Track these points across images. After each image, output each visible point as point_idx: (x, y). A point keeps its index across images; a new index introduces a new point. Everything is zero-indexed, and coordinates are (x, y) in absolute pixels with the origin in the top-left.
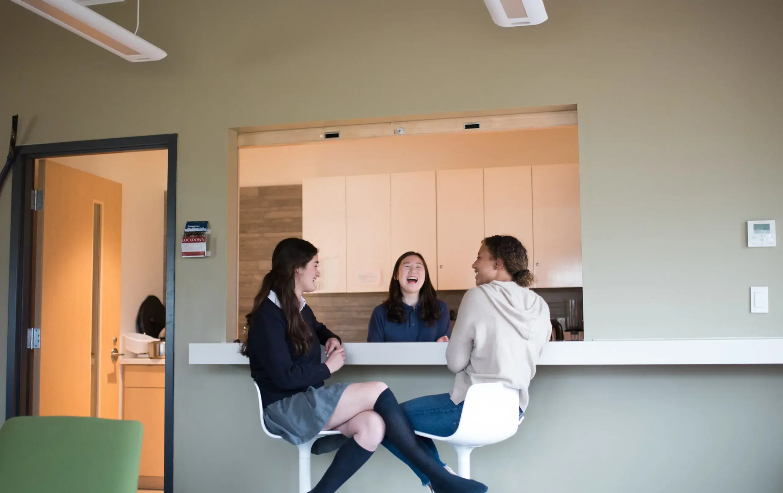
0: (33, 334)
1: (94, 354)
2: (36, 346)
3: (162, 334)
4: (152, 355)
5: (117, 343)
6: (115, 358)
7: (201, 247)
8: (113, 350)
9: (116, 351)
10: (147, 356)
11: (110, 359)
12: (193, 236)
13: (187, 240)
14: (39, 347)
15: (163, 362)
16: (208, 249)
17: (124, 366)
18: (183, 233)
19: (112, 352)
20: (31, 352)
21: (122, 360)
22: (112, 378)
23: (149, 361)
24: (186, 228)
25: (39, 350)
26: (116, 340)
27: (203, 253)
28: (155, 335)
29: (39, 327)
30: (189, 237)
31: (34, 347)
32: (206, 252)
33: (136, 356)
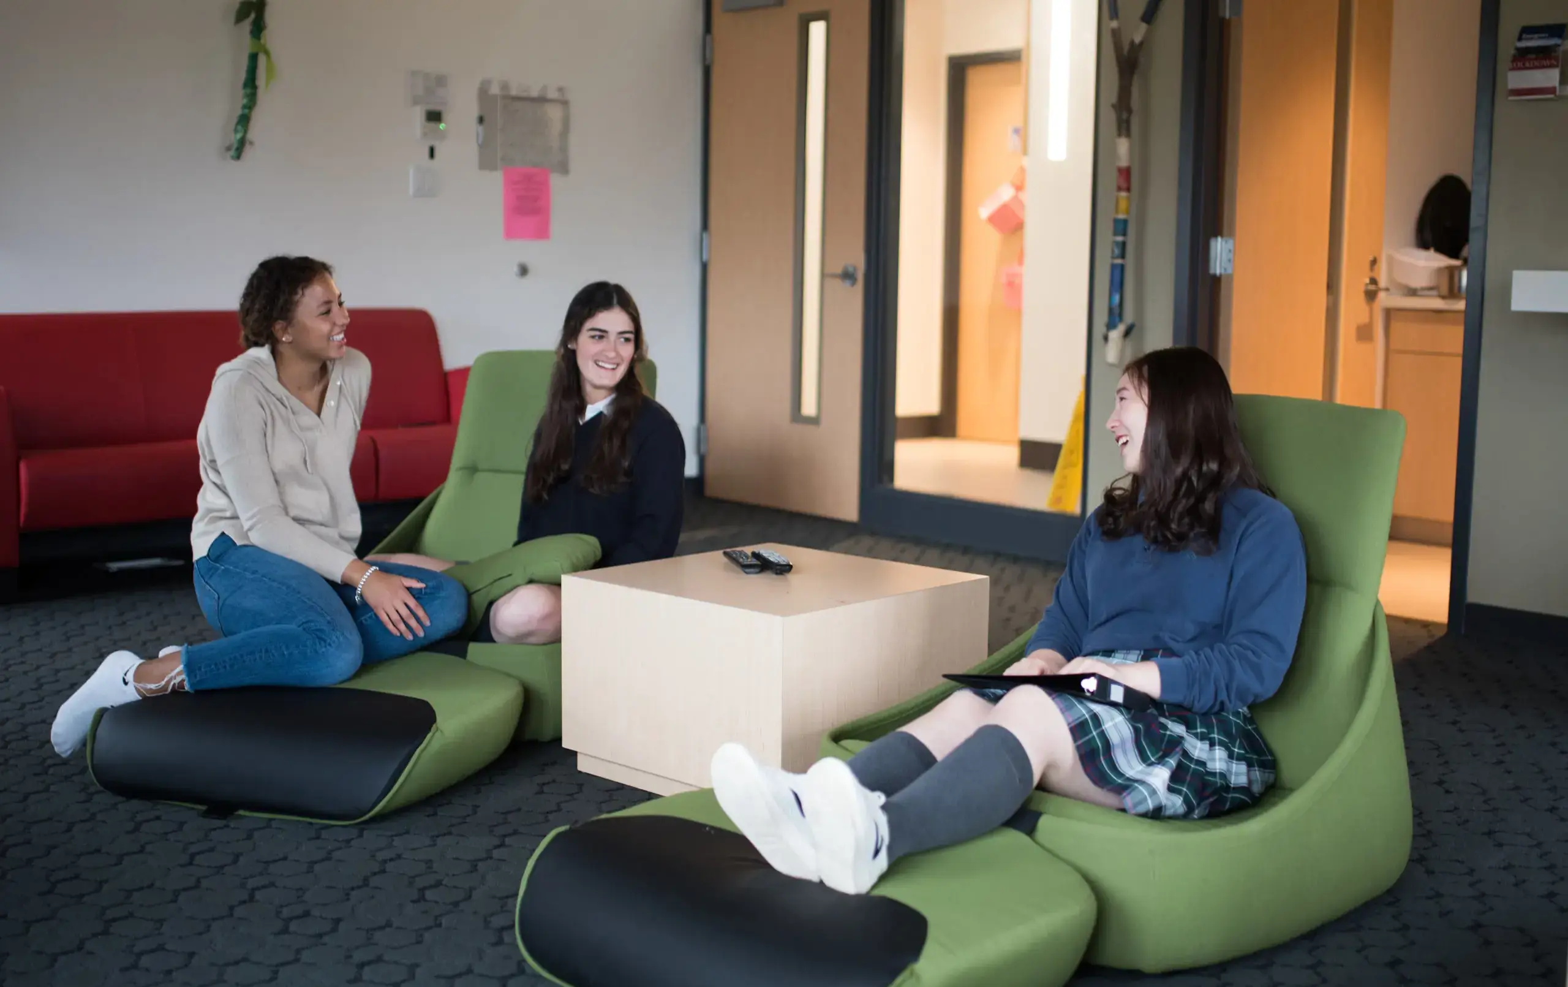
0: (1219, 247)
1: (1332, 286)
2: (1225, 269)
3: (1465, 252)
4: (1445, 290)
5: (1376, 267)
6: (1371, 296)
7: (1550, 77)
8: (1367, 281)
9: (1374, 281)
10: (1434, 293)
11: (1361, 297)
12: (1533, 56)
13: (1520, 64)
14: (1229, 271)
15: (1461, 305)
16: (1562, 82)
17: (1389, 313)
18: (1513, 52)
19: (1367, 284)
20: (1216, 280)
21: (1384, 300)
22: (1364, 333)
23: (1438, 304)
24: (1520, 39)
25: (1230, 277)
26: (1374, 262)
27: (1552, 90)
28: (1453, 253)
29: (1231, 234)
30: (1524, 58)
31: (1223, 272)
32: (1560, 89)
33: (1413, 292)
